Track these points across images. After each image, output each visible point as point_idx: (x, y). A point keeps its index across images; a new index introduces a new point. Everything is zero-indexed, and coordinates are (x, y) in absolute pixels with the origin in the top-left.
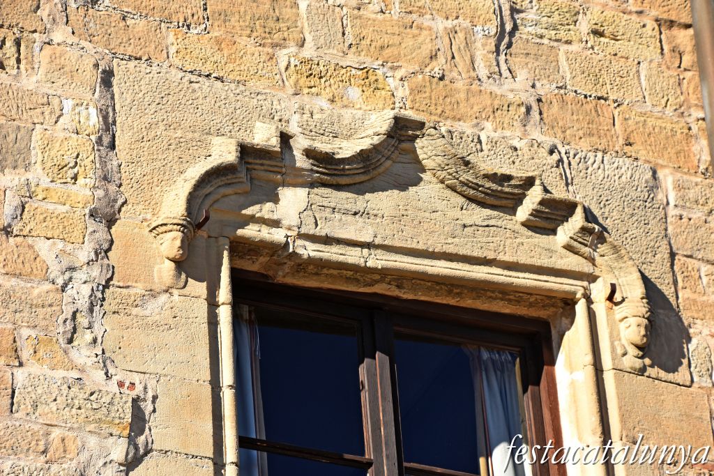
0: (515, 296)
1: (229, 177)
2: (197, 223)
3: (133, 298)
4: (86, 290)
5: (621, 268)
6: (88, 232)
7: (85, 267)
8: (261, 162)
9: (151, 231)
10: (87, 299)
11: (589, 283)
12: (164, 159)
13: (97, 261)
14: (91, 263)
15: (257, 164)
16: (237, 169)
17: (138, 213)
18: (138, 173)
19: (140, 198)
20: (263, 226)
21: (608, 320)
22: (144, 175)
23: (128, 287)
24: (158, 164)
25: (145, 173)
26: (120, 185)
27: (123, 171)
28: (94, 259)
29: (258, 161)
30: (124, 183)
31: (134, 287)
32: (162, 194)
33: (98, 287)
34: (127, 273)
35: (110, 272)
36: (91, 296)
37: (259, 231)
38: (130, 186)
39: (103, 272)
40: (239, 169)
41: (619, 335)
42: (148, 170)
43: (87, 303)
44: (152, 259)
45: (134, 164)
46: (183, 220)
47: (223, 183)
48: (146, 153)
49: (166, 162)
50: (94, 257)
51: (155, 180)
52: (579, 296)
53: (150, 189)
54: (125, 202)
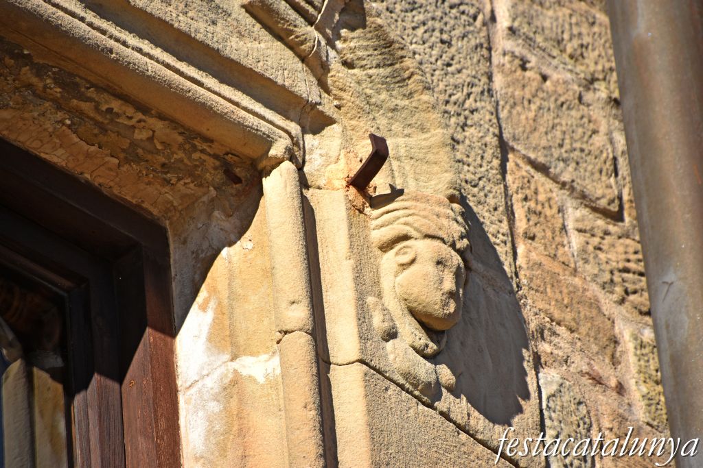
0: (97, 108)
5: (394, 110)
11: (304, 132)
21: (351, 236)
41: (377, 282)
52: (277, 150)
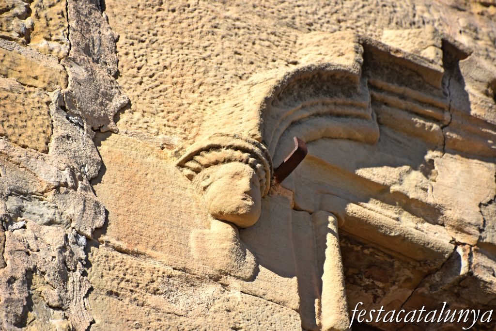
1: (339, 101)
2: (276, 165)
3: (147, 276)
4: (53, 237)
6: (55, 135)
7: (50, 196)
8: (402, 89)
9: (181, 165)
10: (55, 253)
12: (205, 48)
13: (75, 188)
14: (63, 189)
15: (392, 93)
16: (355, 88)
17: (154, 130)
18: (152, 61)
19: (156, 104)
20: (405, 213)
22: (165, 67)
23: (137, 254)
24: (194, 54)
25: (167, 63)
26: (117, 75)
27: (121, 52)
28: (70, 184)
29: (394, 87)
30: (124, 71)
31: (150, 257)
32: (202, 106)
33: (76, 237)
34: (135, 228)
35: (102, 218)
36: (63, 249)
37: (398, 219)
38: (138, 79)
39: (88, 212)
40: (359, 90)
42: (173, 59)
43: (56, 260)
44: (184, 216)
45: (144, 45)
46: (254, 143)
47: (325, 109)
48: (168, 31)
49: (208, 53)
50: (69, 179)
51: (188, 79)
53: (177, 94)
54: (127, 106)
